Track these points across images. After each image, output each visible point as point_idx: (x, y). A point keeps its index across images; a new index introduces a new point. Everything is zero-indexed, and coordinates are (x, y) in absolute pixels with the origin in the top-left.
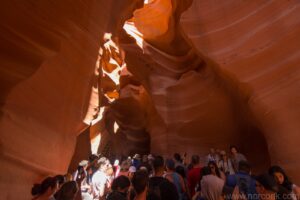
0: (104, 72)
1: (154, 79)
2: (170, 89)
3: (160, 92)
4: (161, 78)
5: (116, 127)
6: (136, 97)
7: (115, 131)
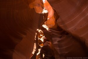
0: (39, 38)
1: (53, 39)
2: (59, 41)
3: (56, 43)
4: (56, 38)
5: (44, 55)
6: (49, 45)
7: (43, 57)
